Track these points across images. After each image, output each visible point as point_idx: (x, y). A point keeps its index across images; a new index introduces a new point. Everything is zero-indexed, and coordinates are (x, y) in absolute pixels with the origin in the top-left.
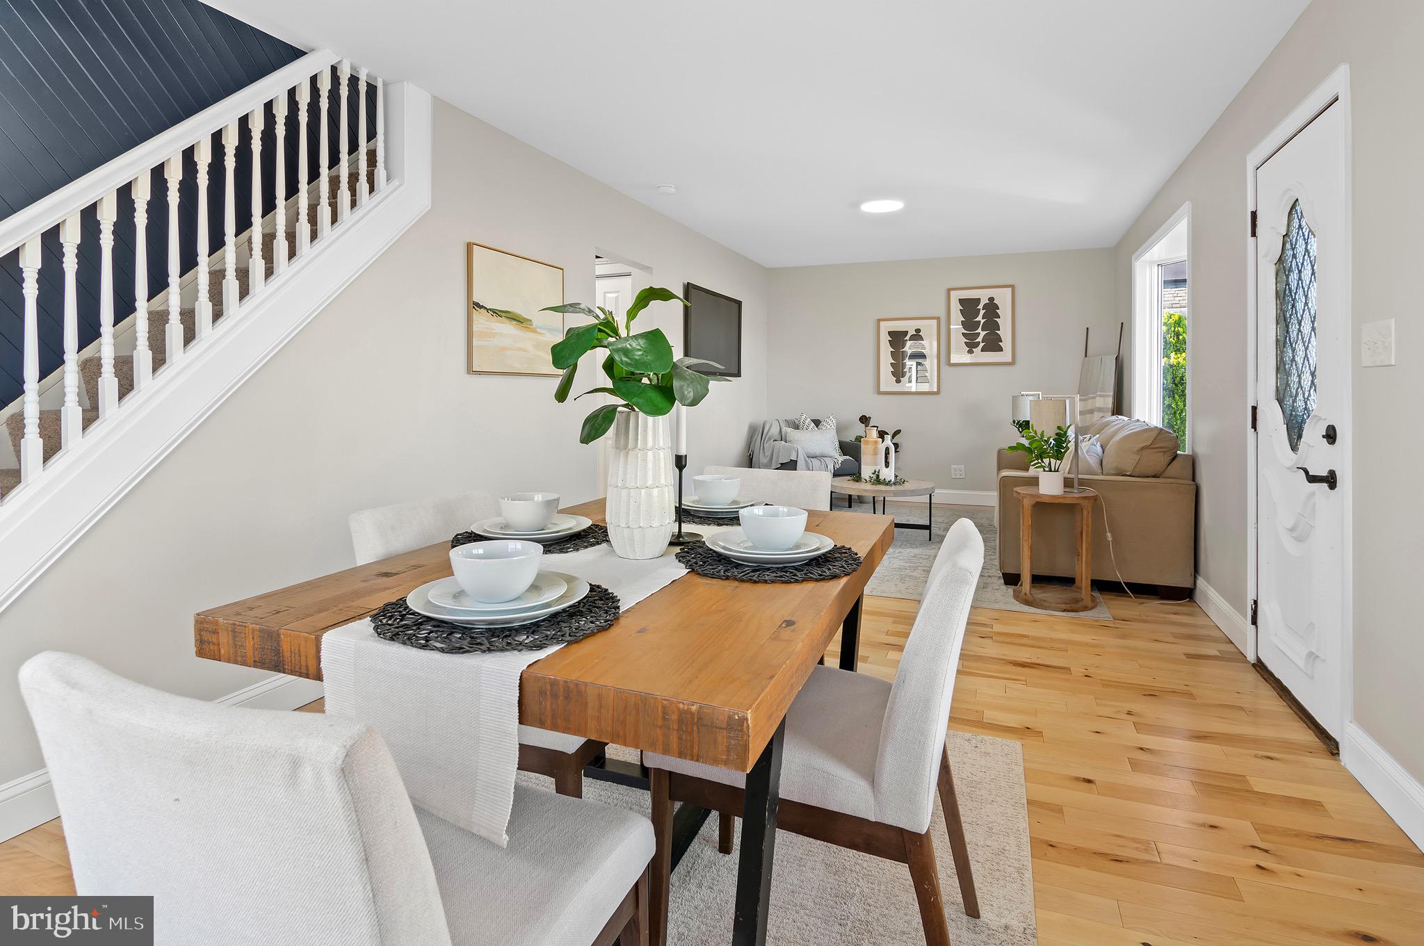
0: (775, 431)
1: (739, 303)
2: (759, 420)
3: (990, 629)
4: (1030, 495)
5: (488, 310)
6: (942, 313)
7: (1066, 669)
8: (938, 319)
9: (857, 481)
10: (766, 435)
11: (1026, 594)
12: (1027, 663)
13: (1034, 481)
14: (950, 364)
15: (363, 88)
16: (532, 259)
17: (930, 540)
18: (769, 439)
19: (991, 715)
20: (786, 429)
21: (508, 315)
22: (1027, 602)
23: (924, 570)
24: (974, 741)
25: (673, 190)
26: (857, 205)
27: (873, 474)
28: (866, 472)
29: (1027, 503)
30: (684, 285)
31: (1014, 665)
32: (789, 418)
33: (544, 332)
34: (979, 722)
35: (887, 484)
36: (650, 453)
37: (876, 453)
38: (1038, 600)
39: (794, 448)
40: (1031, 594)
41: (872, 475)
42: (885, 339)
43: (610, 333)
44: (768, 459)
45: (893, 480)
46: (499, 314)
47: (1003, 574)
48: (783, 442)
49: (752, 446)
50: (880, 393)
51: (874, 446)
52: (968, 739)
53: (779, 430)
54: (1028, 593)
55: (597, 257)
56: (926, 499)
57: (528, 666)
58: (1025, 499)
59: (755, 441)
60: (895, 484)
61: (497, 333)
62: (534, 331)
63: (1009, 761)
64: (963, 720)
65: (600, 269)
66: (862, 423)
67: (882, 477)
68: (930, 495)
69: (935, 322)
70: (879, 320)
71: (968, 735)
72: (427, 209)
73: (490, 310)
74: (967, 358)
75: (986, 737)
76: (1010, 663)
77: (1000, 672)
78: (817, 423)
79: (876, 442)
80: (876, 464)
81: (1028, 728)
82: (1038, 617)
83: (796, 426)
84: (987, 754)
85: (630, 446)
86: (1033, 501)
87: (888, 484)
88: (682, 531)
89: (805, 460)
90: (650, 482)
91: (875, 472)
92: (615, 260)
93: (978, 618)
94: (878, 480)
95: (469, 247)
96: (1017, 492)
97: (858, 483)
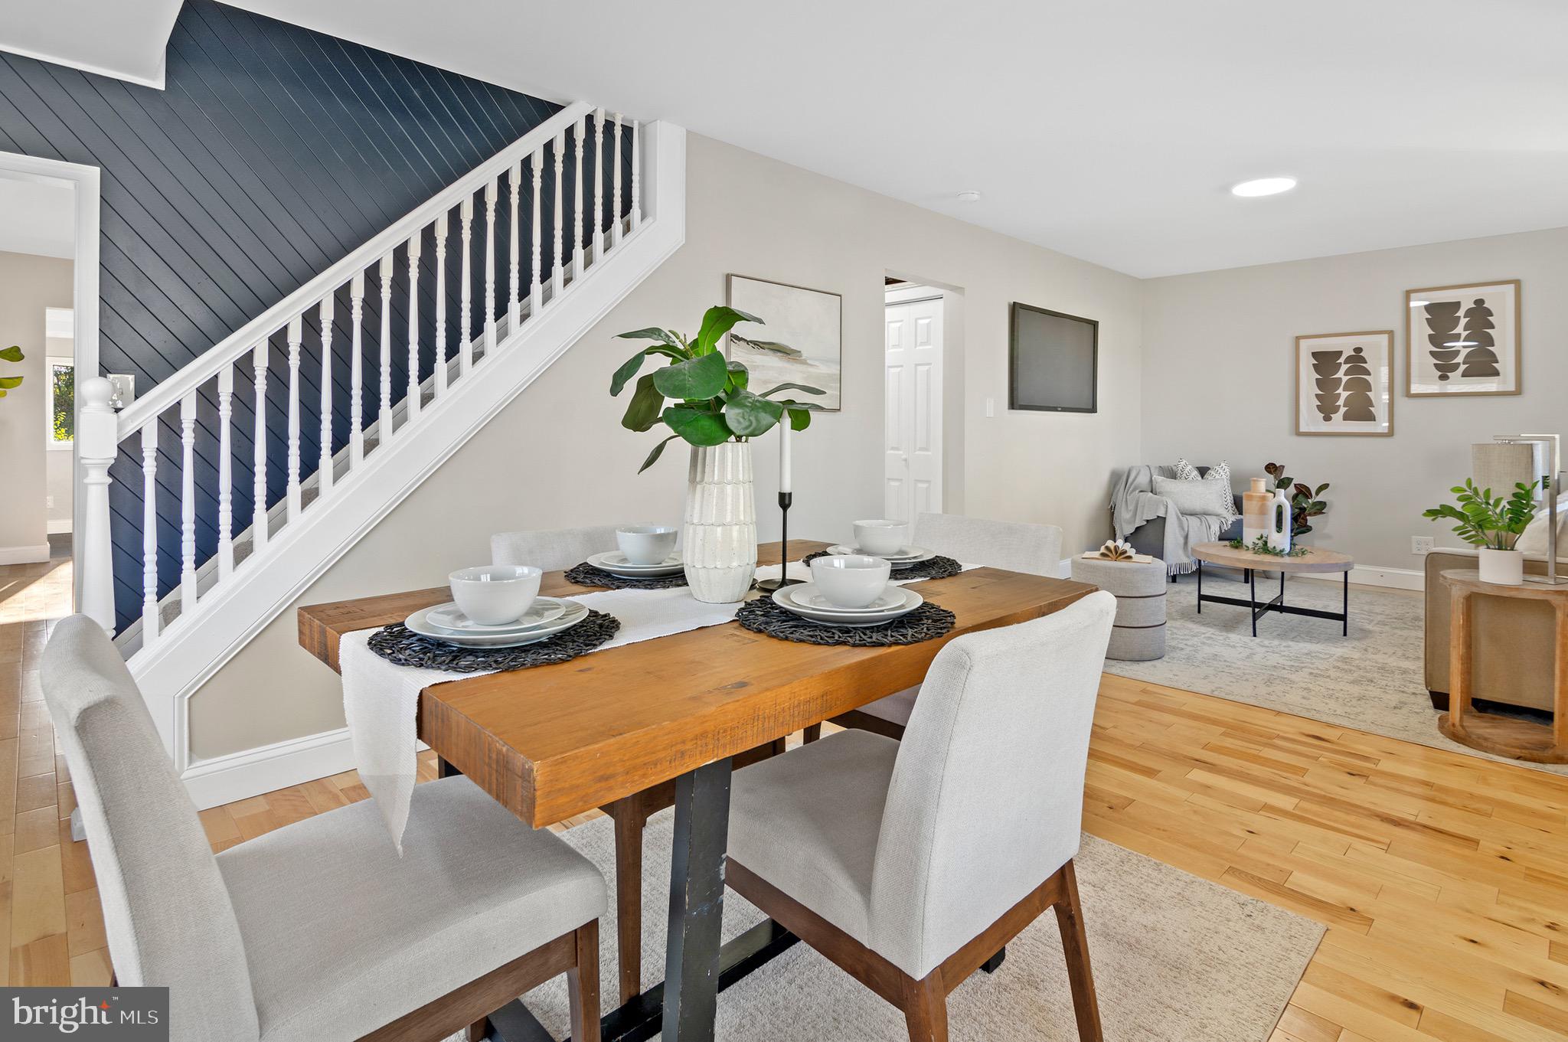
0: (1143, 480)
1: (1094, 325)
2: (1123, 465)
3: (1372, 766)
4: (1463, 582)
5: (748, 342)
6: (1396, 324)
7: (1472, 842)
8: (1391, 333)
9: (1237, 547)
10: (1131, 484)
11: (1454, 725)
12: (1406, 821)
13: (1473, 563)
14: (1409, 395)
15: (618, 132)
16: (802, 286)
17: (1345, 634)
18: (1134, 490)
19: (1300, 880)
20: (1159, 479)
21: (771, 347)
22: (1456, 737)
23: (1311, 673)
24: (1250, 907)
25: (976, 197)
26: (1226, 188)
27: (1259, 539)
28: (1250, 536)
29: (1457, 594)
30: (1009, 305)
31: (1382, 820)
32: (1164, 464)
33: (816, 363)
34: (1276, 885)
35: (1276, 554)
36: (729, 489)
37: (1263, 511)
38: (1474, 737)
39: (1162, 501)
40: (1462, 726)
41: (1257, 541)
42: (1307, 363)
43: (680, 358)
44: (1131, 514)
45: (1287, 549)
46: (762, 345)
47: (1430, 692)
48: (1151, 494)
49: (1113, 497)
50: (1299, 434)
51: (1260, 503)
52: (1242, 902)
53: (1148, 479)
54: (1457, 722)
55: (889, 281)
56: (1340, 576)
57: (433, 685)
58: (1453, 587)
59: (1117, 493)
60: (1289, 554)
61: (758, 366)
62: (804, 363)
63: (1289, 946)
64: (1247, 874)
65: (892, 294)
66: (1270, 472)
67: (1270, 545)
68: (1346, 573)
69: (1385, 337)
70: (1298, 338)
71: (1244, 897)
72: (681, 244)
73: (751, 342)
74: (1435, 387)
75: (1271, 906)
76: (1378, 816)
77: (1353, 825)
78: (1203, 471)
79: (1263, 498)
80: (1263, 527)
81: (1352, 909)
82: (1465, 761)
83: (1172, 474)
84: (1260, 928)
85: (698, 479)
86: (1465, 592)
87: (1280, 554)
88: (787, 578)
89: (1178, 518)
90: (728, 519)
91: (1262, 537)
92: (922, 282)
93: (1362, 747)
94: (1265, 548)
95: (728, 278)
96: (1443, 576)
97: (1237, 551)
